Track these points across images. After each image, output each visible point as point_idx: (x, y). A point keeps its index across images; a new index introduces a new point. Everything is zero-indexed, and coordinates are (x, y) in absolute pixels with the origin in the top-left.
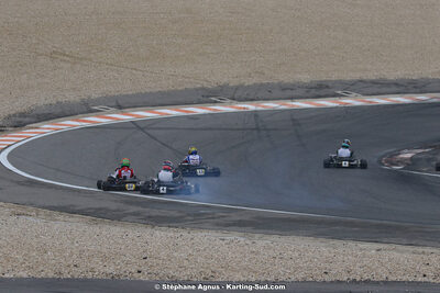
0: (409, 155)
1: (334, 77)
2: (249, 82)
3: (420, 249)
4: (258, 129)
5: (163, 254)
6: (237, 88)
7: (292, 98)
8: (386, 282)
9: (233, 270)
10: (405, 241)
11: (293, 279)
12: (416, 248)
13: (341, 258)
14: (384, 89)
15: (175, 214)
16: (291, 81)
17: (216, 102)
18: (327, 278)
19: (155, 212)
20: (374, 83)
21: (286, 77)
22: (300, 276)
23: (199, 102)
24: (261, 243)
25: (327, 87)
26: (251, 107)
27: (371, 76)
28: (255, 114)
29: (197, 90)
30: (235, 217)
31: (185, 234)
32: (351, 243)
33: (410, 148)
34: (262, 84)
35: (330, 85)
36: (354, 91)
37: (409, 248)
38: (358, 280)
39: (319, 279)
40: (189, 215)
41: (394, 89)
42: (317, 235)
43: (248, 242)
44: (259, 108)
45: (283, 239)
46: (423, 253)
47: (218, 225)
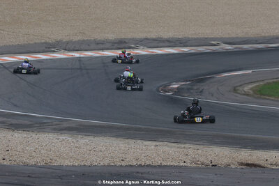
0: (176, 86)
1: (130, 36)
2: (76, 39)
3: (183, 146)
4: (81, 69)
5: (19, 148)
6: (68, 43)
7: (102, 50)
8: (160, 166)
9: (64, 158)
10: (173, 140)
11: (102, 164)
12: (179, 145)
13: (132, 151)
14: (161, 44)
15: (27, 122)
16: (102, 39)
17: (54, 51)
18: (123, 163)
19: (14, 122)
20: (154, 40)
21: (99, 36)
22: (106, 162)
23: (43, 52)
24: (82, 141)
25: (125, 42)
26: (76, 55)
27: (153, 36)
28: (79, 59)
29: (42, 43)
30: (66, 125)
31: (34, 135)
32: (139, 142)
33: (177, 82)
34: (84, 40)
35: (127, 41)
36: (142, 45)
37: (176, 144)
38: (143, 164)
39: (118, 164)
40: (37, 123)
41: (167, 44)
42: (118, 136)
43: (74, 141)
44: (82, 56)
45: (96, 138)
46: (184, 147)
47: (55, 129)
